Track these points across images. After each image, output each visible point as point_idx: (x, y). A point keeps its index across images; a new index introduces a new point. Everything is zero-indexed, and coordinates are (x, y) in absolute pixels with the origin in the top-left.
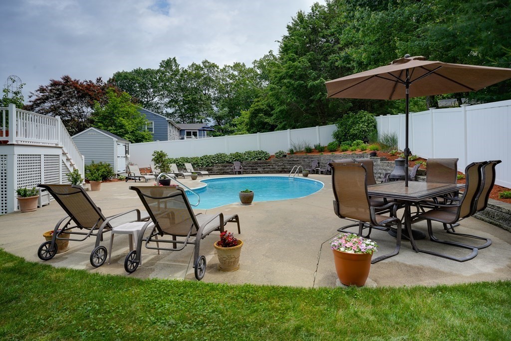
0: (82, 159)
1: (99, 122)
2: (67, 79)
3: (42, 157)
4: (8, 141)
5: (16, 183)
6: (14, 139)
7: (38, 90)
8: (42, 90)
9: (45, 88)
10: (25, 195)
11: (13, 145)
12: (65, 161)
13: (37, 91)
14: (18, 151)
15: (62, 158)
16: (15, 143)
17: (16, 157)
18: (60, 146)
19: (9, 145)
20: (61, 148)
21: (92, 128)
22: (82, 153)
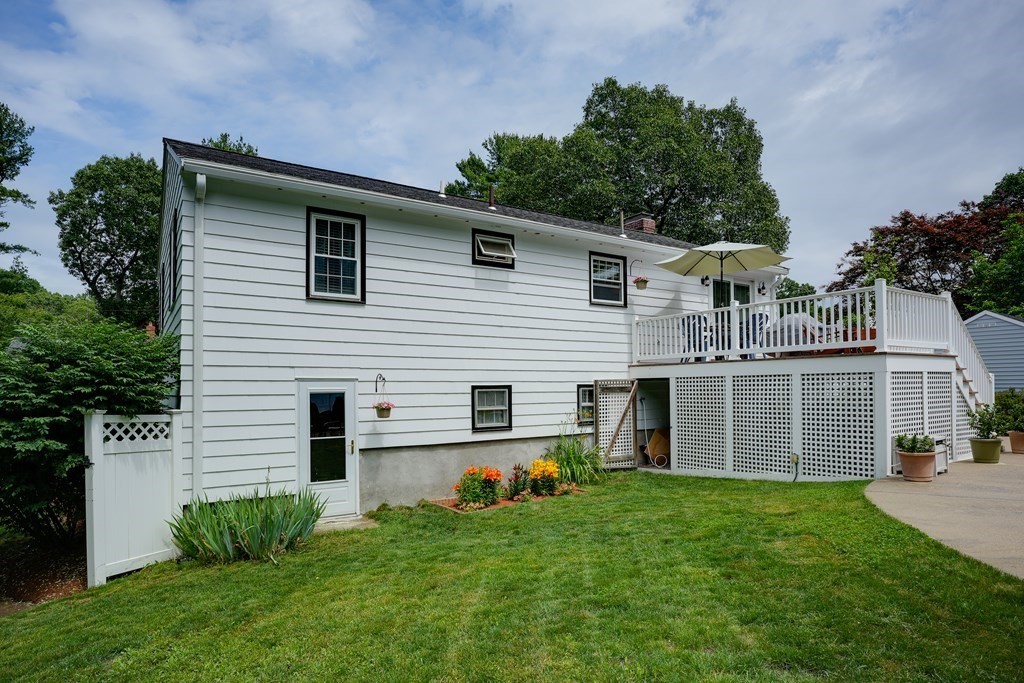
0: (990, 382)
1: (985, 298)
2: (906, 217)
3: (925, 375)
4: (875, 348)
5: (889, 428)
6: (886, 343)
7: (850, 253)
8: (858, 250)
9: (862, 245)
10: (913, 449)
11: (885, 353)
12: (961, 384)
13: (848, 255)
14: (893, 364)
15: (957, 379)
16: (886, 350)
17: (889, 376)
18: (951, 353)
19: (877, 354)
20: (954, 357)
21: (985, 312)
22: (990, 368)
